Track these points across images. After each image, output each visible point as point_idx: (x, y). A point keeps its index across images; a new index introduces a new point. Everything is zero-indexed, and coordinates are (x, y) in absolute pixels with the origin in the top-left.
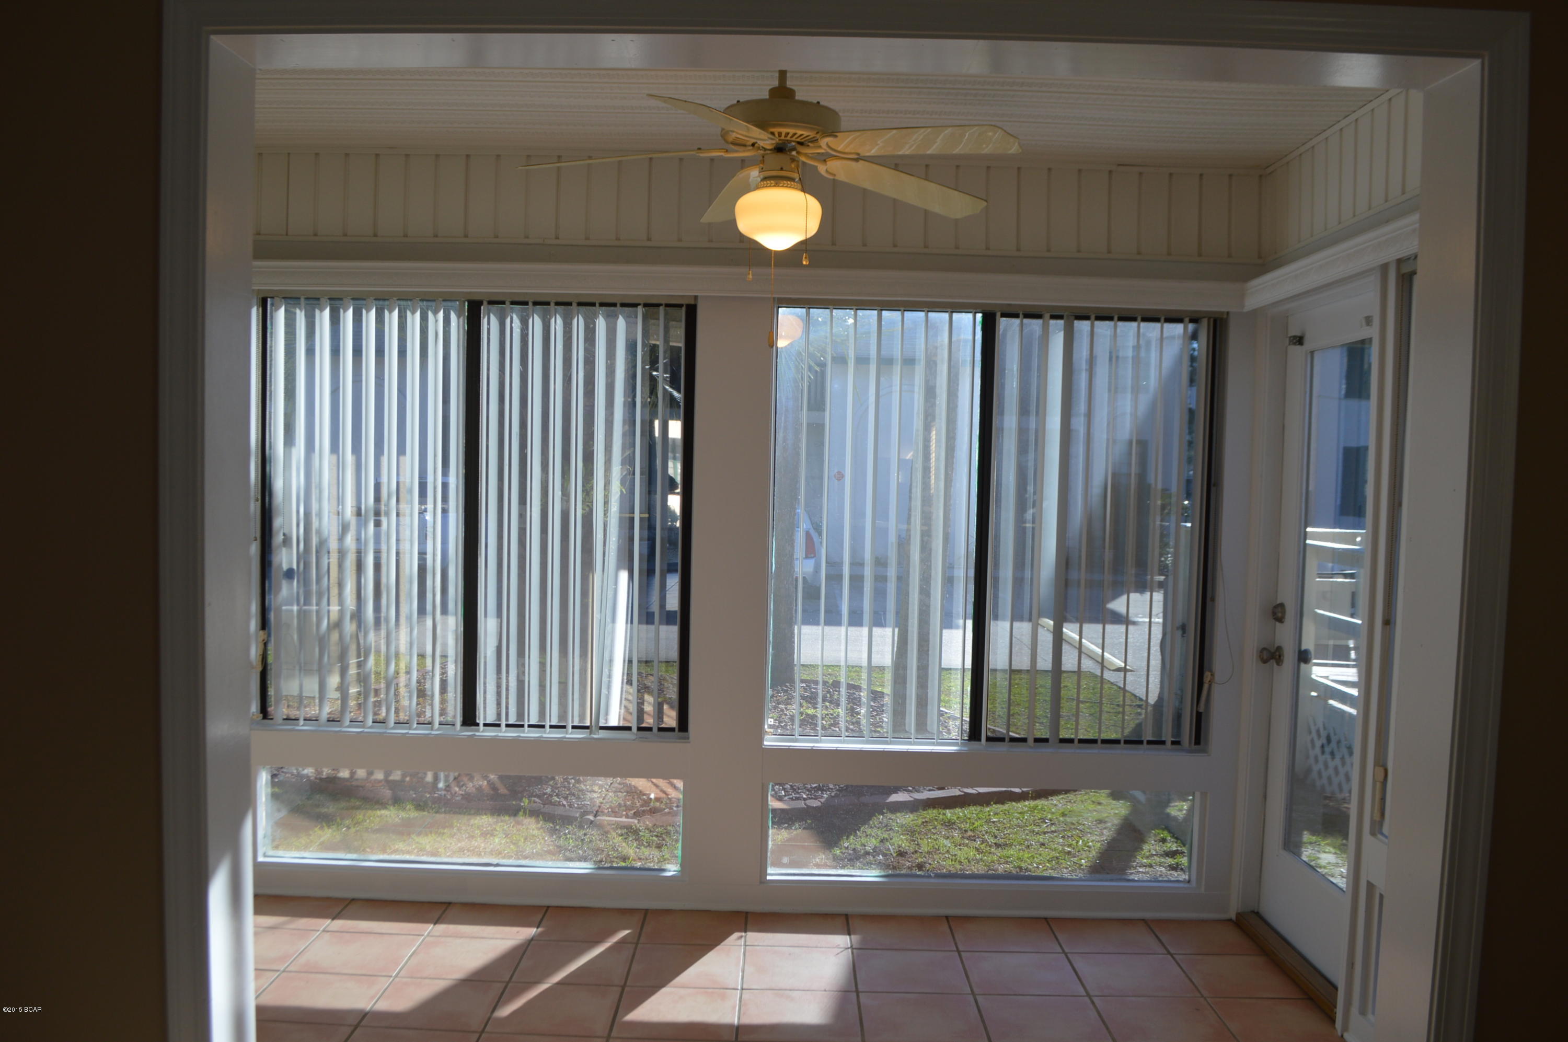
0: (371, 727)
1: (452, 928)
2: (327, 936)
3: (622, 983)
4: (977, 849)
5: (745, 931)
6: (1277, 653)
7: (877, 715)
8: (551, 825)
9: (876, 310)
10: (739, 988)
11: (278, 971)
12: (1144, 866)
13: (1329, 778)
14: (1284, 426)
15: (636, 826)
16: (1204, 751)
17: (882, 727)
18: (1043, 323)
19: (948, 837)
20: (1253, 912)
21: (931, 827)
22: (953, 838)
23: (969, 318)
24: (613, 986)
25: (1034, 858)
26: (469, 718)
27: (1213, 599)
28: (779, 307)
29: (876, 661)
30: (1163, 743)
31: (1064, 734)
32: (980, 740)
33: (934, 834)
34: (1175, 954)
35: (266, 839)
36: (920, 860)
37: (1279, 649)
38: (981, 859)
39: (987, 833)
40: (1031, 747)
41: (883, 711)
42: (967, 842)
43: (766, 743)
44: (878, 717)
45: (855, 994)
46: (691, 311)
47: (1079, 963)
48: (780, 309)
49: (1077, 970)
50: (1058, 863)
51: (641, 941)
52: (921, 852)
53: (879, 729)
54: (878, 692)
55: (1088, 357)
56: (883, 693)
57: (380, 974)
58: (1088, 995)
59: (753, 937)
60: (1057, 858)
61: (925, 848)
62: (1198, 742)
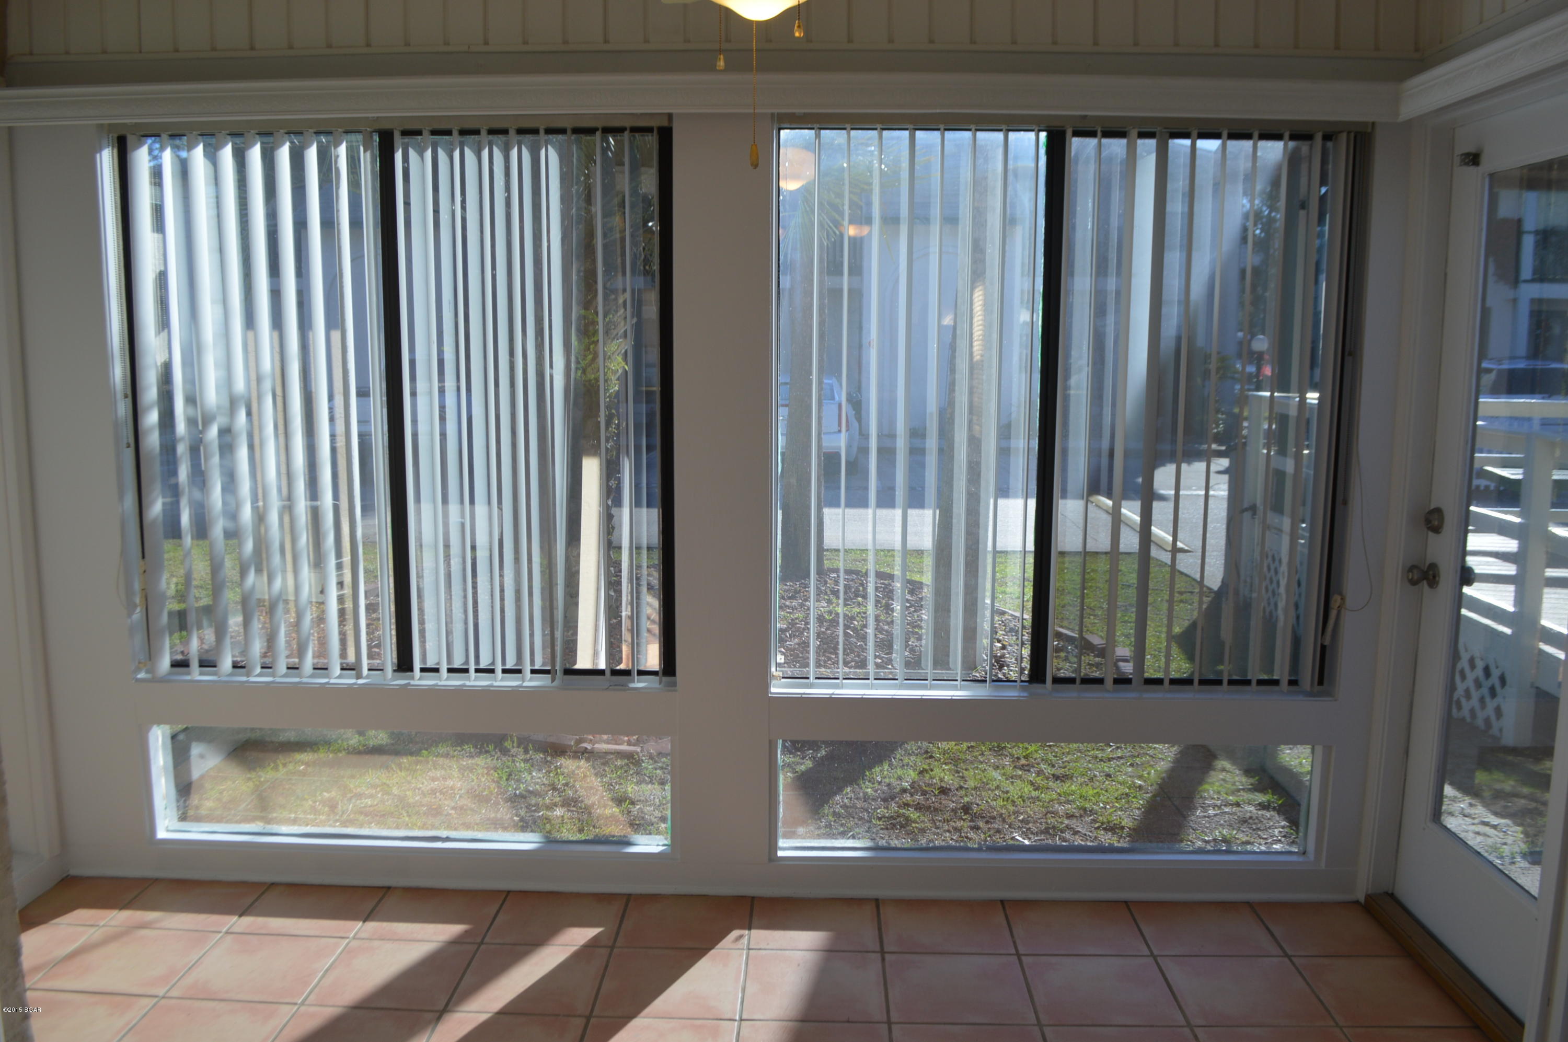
0: (285, 676)
1: (386, 926)
2: (230, 937)
3: (587, 1013)
4: (1032, 784)
5: (750, 929)
6: (1431, 573)
7: (914, 611)
8: (542, 756)
9: (906, 129)
10: (737, 1018)
11: (156, 996)
12: (1232, 805)
13: (1472, 711)
14: (1446, 275)
15: (639, 757)
16: (1328, 694)
17: (921, 627)
18: (1128, 144)
19: (998, 767)
20: (1387, 893)
21: (977, 753)
22: (1003, 767)
23: (1029, 139)
24: (575, 1016)
25: (1099, 796)
26: (404, 664)
27: (1345, 502)
28: (780, 129)
29: (912, 543)
30: (1276, 683)
31: (1150, 674)
32: (1043, 681)
33: (982, 763)
34: (1295, 956)
35: (168, 810)
36: (966, 799)
37: (1433, 567)
38: (1038, 797)
39: (1043, 760)
40: (1108, 691)
41: (922, 606)
42: (1020, 773)
43: (773, 690)
44: (916, 614)
45: (886, 1026)
46: (665, 136)
47: (1175, 973)
48: (782, 132)
49: (1171, 983)
50: (1128, 802)
51: (618, 943)
52: (967, 788)
53: (917, 630)
54: (915, 581)
55: (1187, 189)
56: (921, 583)
57: (281, 1000)
58: (1189, 1025)
59: (760, 937)
60: (1127, 794)
61: (971, 784)
62: (1321, 682)
